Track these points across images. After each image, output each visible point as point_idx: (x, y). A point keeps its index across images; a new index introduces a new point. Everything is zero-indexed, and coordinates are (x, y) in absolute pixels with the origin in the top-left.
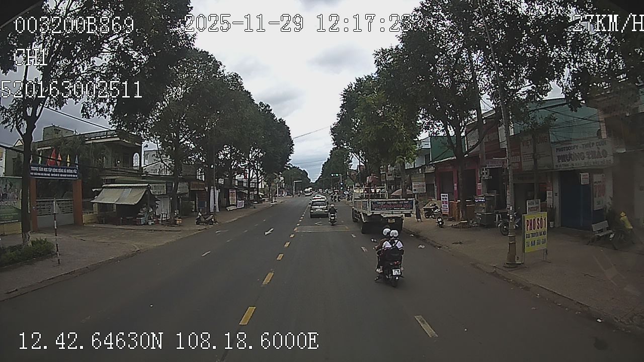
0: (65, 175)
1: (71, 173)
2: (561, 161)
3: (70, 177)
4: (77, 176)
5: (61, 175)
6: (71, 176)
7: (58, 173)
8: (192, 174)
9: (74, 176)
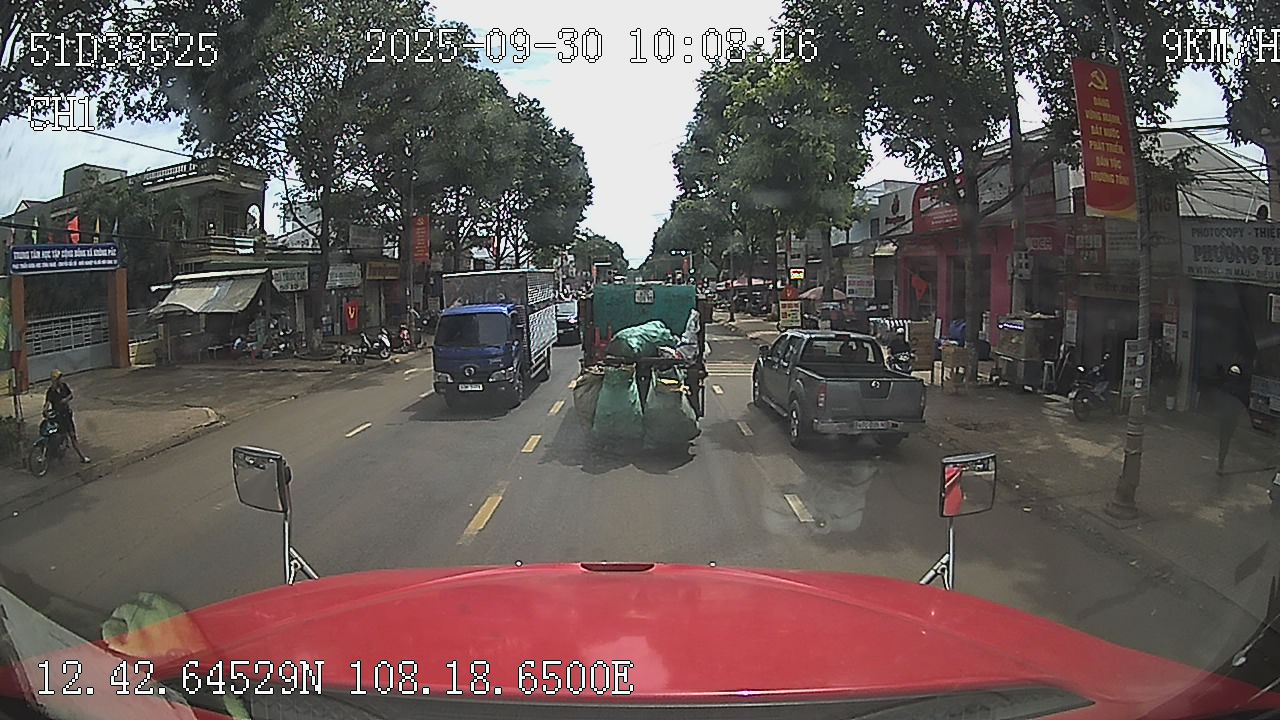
0: (90, 263)
1: (103, 256)
2: (1200, 258)
3: (102, 266)
4: (116, 262)
5: (81, 263)
6: (104, 262)
7: (74, 259)
8: (372, 246)
9: (110, 262)
